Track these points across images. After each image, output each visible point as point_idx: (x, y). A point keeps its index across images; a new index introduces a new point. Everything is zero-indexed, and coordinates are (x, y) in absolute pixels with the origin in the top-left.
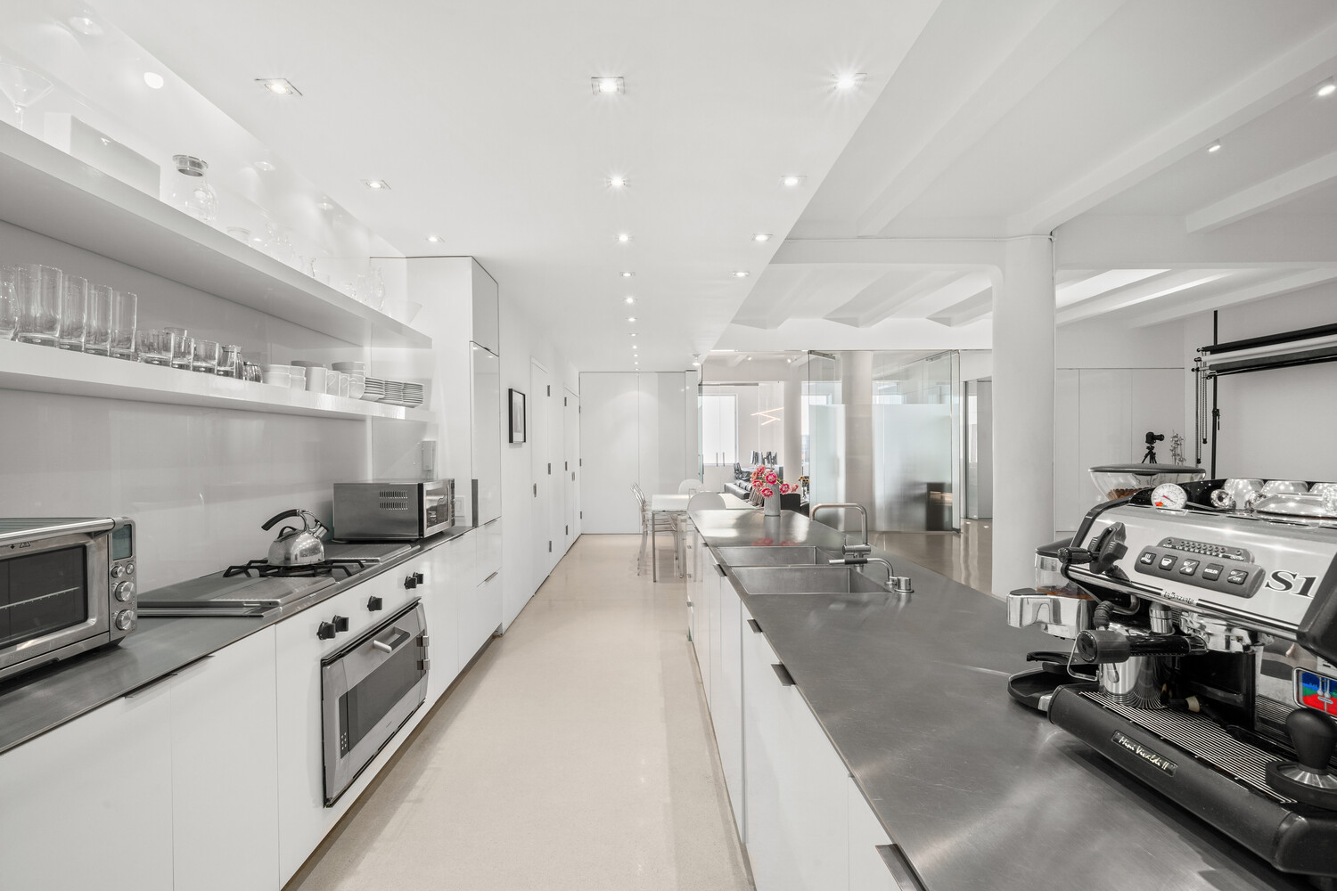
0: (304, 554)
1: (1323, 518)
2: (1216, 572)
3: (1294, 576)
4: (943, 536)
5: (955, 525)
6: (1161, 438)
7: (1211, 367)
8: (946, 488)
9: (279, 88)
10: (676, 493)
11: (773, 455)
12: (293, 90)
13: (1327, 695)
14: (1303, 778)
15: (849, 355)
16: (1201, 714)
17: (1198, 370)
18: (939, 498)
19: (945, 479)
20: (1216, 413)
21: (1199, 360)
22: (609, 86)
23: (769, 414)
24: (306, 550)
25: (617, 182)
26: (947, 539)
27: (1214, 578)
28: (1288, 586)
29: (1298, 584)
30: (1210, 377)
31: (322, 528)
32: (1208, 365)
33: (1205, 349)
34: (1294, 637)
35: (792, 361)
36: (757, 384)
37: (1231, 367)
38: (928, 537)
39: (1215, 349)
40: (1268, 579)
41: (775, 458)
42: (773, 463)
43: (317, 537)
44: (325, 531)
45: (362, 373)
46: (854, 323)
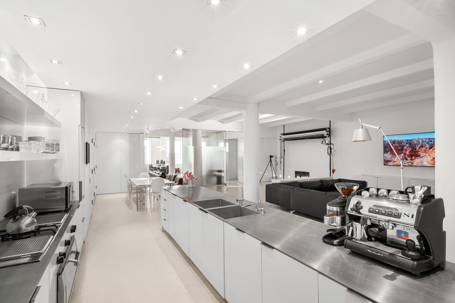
0: (28, 226)
1: (401, 200)
2: (391, 213)
3: (409, 214)
4: (221, 186)
5: (225, 183)
6: (273, 157)
7: (283, 139)
8: (222, 171)
9: (35, 21)
10: (139, 177)
11: (163, 161)
12: (42, 23)
13: (404, 235)
14: (410, 253)
15: (195, 131)
16: (375, 241)
17: (281, 139)
18: (220, 174)
19: (222, 169)
20: (284, 150)
21: (281, 137)
22: (179, 52)
23: (162, 147)
24: (28, 224)
25: (160, 78)
26: (222, 187)
27: (391, 215)
28: (408, 216)
29: (411, 216)
30: (283, 141)
31: (35, 213)
32: (283, 138)
33: (282, 134)
34: (413, 227)
35: (173, 130)
36: (160, 138)
37: (288, 139)
38: (218, 187)
39: (284, 134)
40: (403, 215)
41: (164, 162)
42: (163, 164)
43: (33, 217)
44: (37, 214)
45: (44, 141)
46: (197, 121)
